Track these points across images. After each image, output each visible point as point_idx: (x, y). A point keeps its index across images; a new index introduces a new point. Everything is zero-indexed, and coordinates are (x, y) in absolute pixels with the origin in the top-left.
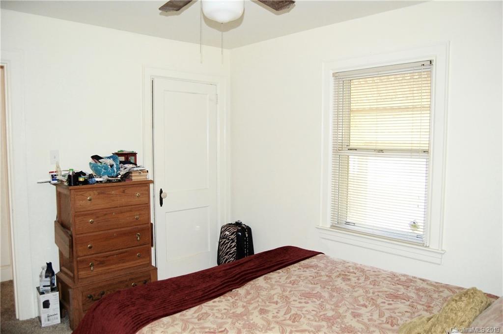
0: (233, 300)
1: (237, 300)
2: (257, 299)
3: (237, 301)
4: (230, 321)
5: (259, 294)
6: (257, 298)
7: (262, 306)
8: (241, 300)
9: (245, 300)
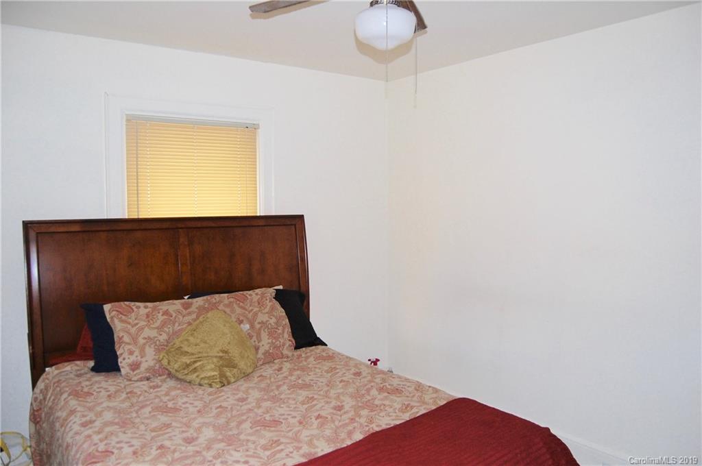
0: (371, 426)
1: (367, 426)
2: (340, 424)
3: (366, 424)
4: (377, 402)
5: (336, 431)
6: (340, 426)
7: (337, 415)
8: (361, 425)
9: (355, 424)
